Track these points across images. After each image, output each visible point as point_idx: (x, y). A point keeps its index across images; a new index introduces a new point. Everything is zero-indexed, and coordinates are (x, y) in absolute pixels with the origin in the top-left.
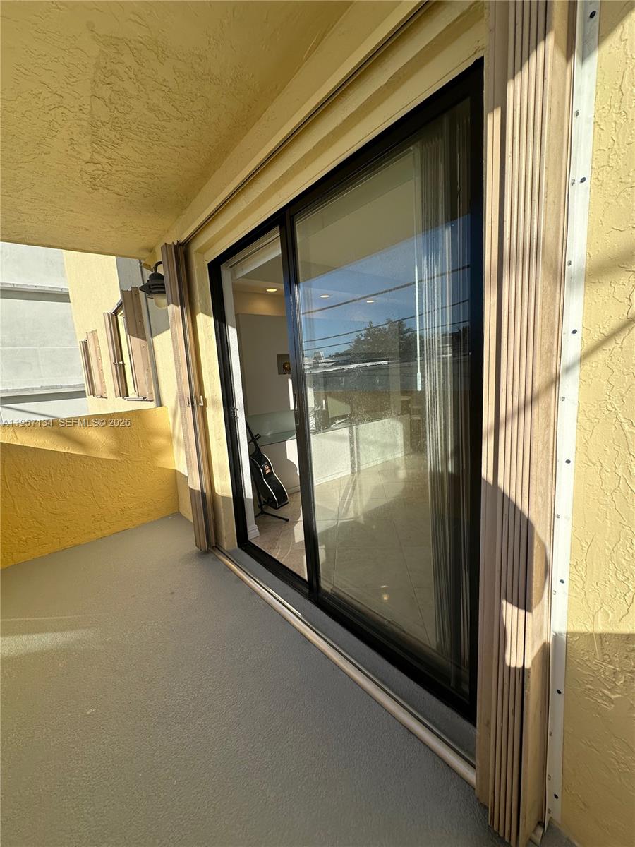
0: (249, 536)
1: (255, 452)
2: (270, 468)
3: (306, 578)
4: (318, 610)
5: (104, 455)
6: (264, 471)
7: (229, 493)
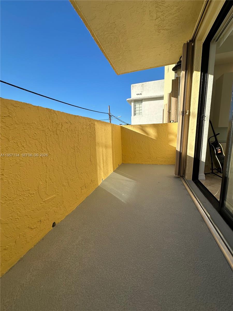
0: (199, 178)
1: (215, 142)
2: (221, 150)
3: (219, 200)
4: (219, 215)
5: (153, 137)
6: (217, 151)
7: (193, 155)
